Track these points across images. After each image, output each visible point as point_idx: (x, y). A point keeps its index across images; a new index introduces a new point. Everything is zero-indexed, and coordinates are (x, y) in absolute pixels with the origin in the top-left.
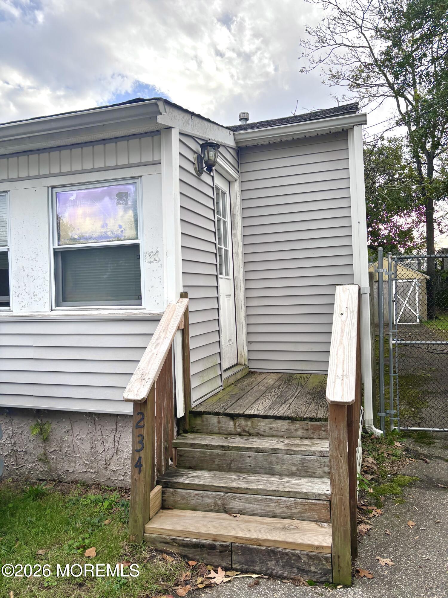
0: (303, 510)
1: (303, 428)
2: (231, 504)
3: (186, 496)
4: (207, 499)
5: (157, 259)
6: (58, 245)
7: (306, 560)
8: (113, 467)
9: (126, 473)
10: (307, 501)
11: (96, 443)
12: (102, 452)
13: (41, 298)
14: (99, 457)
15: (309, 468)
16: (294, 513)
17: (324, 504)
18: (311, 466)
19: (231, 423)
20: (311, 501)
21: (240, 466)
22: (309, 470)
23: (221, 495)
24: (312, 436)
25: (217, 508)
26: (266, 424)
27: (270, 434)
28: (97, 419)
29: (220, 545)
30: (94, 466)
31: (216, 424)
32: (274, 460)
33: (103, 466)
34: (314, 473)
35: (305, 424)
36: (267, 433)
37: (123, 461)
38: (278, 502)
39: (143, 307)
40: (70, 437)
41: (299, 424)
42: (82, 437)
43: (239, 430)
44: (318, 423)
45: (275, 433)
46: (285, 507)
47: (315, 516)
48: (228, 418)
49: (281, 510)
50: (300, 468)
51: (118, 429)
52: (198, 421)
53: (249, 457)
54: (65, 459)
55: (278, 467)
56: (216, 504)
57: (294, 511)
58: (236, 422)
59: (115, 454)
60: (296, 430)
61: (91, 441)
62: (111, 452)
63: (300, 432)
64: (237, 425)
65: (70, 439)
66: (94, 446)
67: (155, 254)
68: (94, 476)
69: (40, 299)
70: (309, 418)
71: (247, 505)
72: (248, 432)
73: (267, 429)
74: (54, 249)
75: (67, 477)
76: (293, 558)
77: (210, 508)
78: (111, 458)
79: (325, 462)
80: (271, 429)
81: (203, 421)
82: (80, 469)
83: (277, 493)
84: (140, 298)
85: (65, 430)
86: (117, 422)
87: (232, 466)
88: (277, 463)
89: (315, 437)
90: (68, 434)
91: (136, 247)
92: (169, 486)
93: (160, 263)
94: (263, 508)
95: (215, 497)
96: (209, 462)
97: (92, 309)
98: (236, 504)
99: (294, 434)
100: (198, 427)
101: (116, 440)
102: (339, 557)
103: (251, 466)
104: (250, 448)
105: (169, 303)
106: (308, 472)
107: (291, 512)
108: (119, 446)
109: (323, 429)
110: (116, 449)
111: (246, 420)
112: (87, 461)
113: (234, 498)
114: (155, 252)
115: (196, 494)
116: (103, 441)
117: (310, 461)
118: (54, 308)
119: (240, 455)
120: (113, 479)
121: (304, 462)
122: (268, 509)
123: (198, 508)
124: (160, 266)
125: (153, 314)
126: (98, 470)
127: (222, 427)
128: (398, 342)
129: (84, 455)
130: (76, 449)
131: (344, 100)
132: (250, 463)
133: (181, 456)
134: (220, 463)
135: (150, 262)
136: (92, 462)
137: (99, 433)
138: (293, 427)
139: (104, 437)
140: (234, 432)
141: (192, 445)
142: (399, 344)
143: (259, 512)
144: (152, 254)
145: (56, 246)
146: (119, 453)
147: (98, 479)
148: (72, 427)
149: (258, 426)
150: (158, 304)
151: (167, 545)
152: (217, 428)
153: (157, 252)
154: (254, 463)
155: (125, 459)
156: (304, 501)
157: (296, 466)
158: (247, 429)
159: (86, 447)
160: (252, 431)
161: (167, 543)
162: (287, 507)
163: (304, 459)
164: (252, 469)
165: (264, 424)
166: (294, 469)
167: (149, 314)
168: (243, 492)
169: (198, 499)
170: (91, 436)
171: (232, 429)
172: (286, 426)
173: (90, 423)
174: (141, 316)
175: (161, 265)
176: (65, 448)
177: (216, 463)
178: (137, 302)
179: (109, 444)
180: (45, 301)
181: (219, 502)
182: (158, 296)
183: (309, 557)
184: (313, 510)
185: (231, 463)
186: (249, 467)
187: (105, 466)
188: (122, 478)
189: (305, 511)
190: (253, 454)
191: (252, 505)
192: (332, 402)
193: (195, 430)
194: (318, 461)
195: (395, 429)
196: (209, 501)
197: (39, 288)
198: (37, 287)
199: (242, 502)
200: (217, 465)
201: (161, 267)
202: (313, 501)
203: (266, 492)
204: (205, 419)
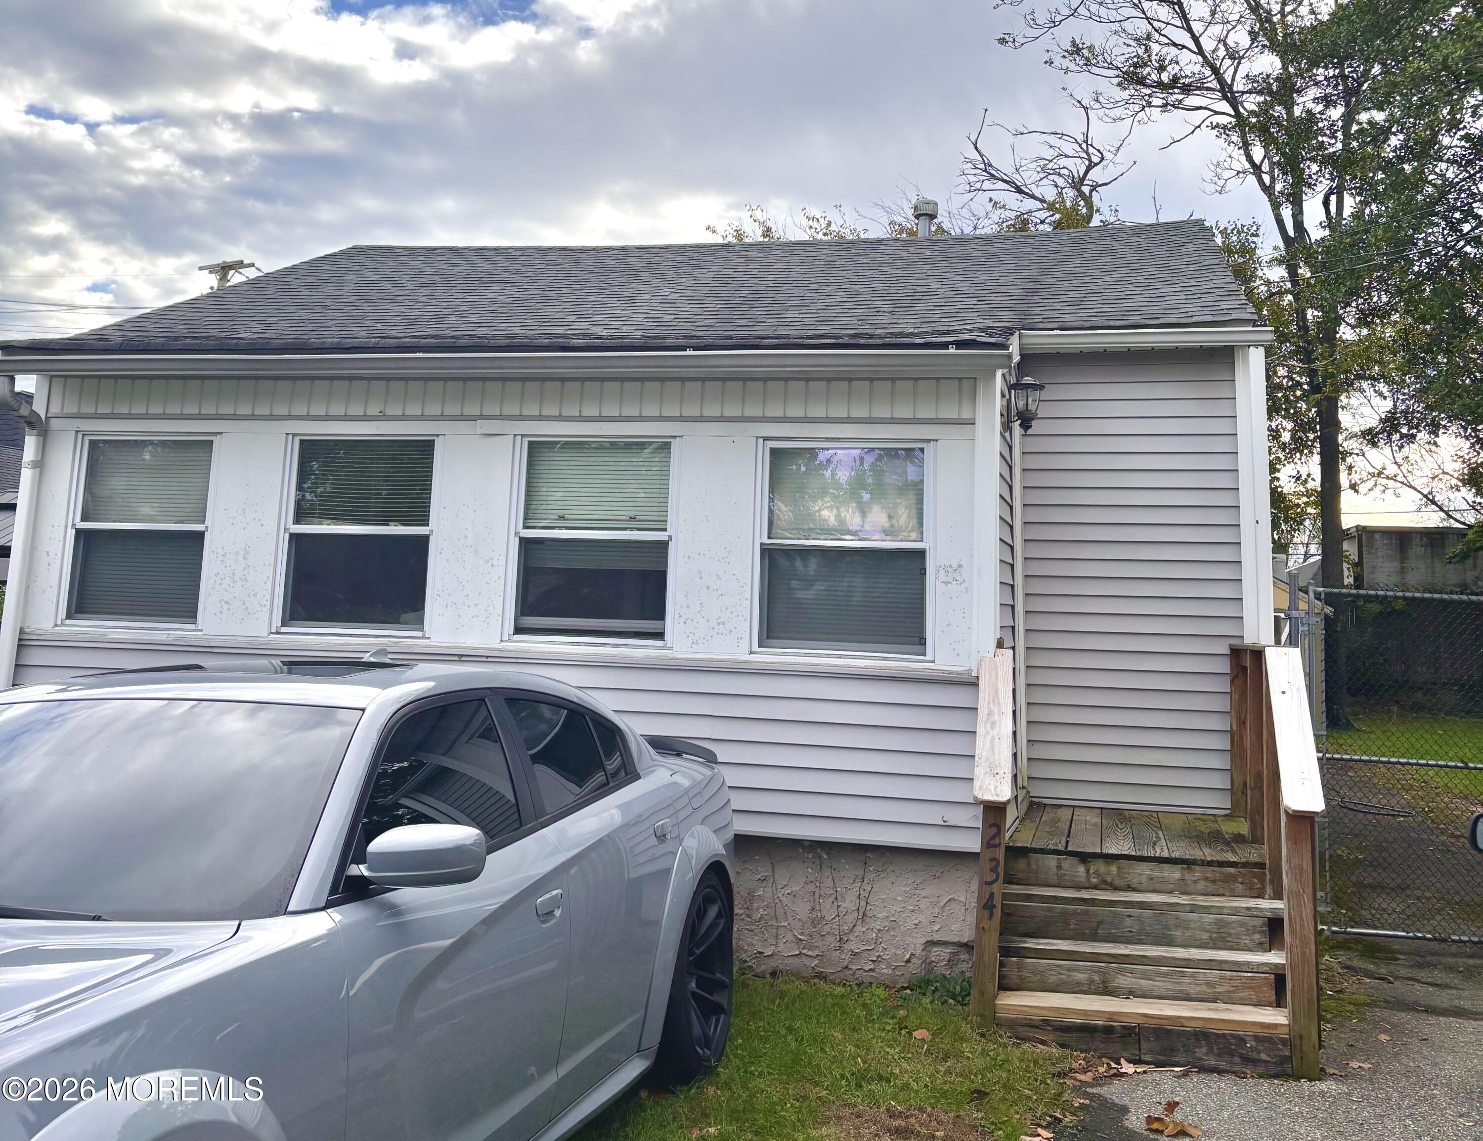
0: (1232, 989)
1: (1206, 879)
2: (1117, 981)
3: (1041, 969)
4: (1076, 974)
5: (957, 577)
6: (769, 538)
7: (1254, 1043)
8: (854, 946)
9: (879, 956)
10: (1239, 973)
11: (821, 901)
12: (833, 919)
13: (734, 630)
14: (827, 928)
15: (1230, 935)
16: (1219, 993)
17: (1266, 978)
18: (1232, 931)
19: (1082, 869)
20: (1246, 974)
21: (1113, 931)
22: (1229, 939)
23: (1099, 967)
24: (1222, 891)
25: (1093, 987)
26: (1145, 869)
27: (1150, 889)
28: (825, 857)
29: (1122, 1026)
30: (816, 944)
31: (1054, 869)
32: (1172, 922)
33: (833, 944)
34: (1238, 944)
35: (1209, 872)
36: (1144, 886)
37: (874, 935)
38: (1192, 976)
39: (927, 658)
40: (768, 890)
41: (1200, 872)
42: (794, 889)
43: (1095, 880)
44: (1232, 870)
45: (1158, 886)
46: (1205, 984)
47: (1253, 997)
48: (1075, 860)
49: (1198, 989)
50: (1215, 935)
51: (867, 877)
52: (1021, 864)
53: (1130, 916)
54: (756, 931)
55: (1178, 933)
56: (1091, 982)
57: (1219, 989)
58: (1090, 867)
59: (859, 922)
60: (1195, 882)
61: (812, 898)
62: (851, 918)
63: (1201, 885)
64: (1092, 872)
65: (769, 895)
66: (818, 907)
67: (955, 570)
68: (816, 962)
69: (731, 631)
70: (1218, 861)
71: (1143, 982)
72: (1111, 884)
73: (1144, 879)
74: (762, 544)
75: (759, 966)
76: (1233, 1041)
77: (1081, 988)
78: (852, 930)
79: (1254, 926)
80: (1152, 879)
81: (1029, 865)
82: (787, 948)
83: (1192, 963)
84: (922, 642)
85: (759, 877)
86: (865, 863)
87: (1099, 931)
88: (1177, 926)
89: (1227, 893)
90: (764, 885)
91: (921, 554)
92: (1011, 954)
93: (964, 585)
94: (1170, 986)
95: (1091, 969)
96: (1059, 924)
97: (828, 656)
98: (1124, 981)
99: (1192, 887)
100: (1020, 875)
101: (862, 897)
102: (1301, 1037)
103: (1131, 932)
104: (1131, 902)
105: (980, 655)
106: (1228, 941)
107: (1215, 992)
108: (868, 908)
109: (1240, 880)
110: (861, 913)
111: (1108, 864)
112: (802, 934)
113: (1121, 972)
114: (955, 566)
115: (1058, 966)
116: (836, 898)
117: (1230, 923)
118: (755, 647)
119: (1114, 912)
120: (854, 968)
121: (1220, 924)
122: (1178, 987)
123: (1061, 988)
124: (964, 590)
125: (950, 672)
126: (823, 952)
127: (1065, 875)
128: (1328, 755)
129: (796, 924)
130: (780, 911)
131: (1098, 106)
132: (1131, 927)
133: (1009, 914)
134: (1078, 927)
135: (946, 583)
136: (811, 936)
137: (829, 882)
138: (1189, 877)
139: (839, 889)
140: (1087, 885)
141: (1029, 897)
142: (1328, 759)
143: (1163, 992)
144: (949, 570)
145: (765, 540)
146: (868, 920)
147: (823, 968)
148: (773, 871)
149: (1128, 873)
150: (958, 655)
151: (1035, 1030)
152: (1055, 877)
153: (960, 566)
154: (1137, 927)
155: (879, 930)
156: (1235, 974)
157: (1207, 931)
158: (1109, 879)
159: (802, 909)
160: (1118, 882)
161: (1036, 1027)
162: (1209, 984)
163: (1221, 920)
164: (1133, 937)
165: (1139, 871)
166: (1204, 937)
167: (943, 671)
168: (1136, 962)
169: (1061, 974)
170: (811, 888)
171: (1083, 879)
172: (1177, 875)
173: (811, 865)
174: (928, 674)
175: (967, 589)
176: (758, 909)
177: (1072, 927)
178: (918, 648)
179: (849, 903)
180: (740, 636)
181: (1096, 978)
182: (958, 642)
183: (1256, 1038)
184: (1250, 988)
185: (1098, 927)
186: (1130, 934)
187: (838, 944)
188: (872, 967)
189: (1236, 989)
190: (1135, 912)
191: (1150, 982)
192: (1294, 811)
193: (1015, 880)
194: (1242, 924)
195: (1323, 930)
196: (1079, 976)
197: (730, 610)
198: (727, 609)
199: (1135, 978)
200: (1074, 929)
201: (967, 593)
202: (1249, 974)
203: (1174, 962)
204: (1032, 861)
